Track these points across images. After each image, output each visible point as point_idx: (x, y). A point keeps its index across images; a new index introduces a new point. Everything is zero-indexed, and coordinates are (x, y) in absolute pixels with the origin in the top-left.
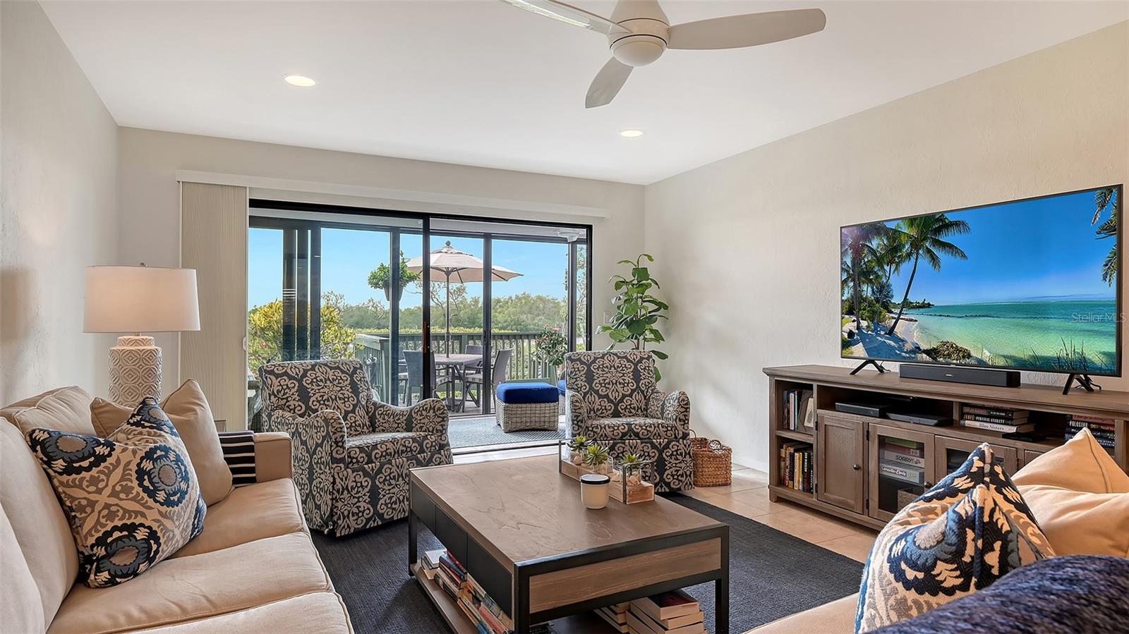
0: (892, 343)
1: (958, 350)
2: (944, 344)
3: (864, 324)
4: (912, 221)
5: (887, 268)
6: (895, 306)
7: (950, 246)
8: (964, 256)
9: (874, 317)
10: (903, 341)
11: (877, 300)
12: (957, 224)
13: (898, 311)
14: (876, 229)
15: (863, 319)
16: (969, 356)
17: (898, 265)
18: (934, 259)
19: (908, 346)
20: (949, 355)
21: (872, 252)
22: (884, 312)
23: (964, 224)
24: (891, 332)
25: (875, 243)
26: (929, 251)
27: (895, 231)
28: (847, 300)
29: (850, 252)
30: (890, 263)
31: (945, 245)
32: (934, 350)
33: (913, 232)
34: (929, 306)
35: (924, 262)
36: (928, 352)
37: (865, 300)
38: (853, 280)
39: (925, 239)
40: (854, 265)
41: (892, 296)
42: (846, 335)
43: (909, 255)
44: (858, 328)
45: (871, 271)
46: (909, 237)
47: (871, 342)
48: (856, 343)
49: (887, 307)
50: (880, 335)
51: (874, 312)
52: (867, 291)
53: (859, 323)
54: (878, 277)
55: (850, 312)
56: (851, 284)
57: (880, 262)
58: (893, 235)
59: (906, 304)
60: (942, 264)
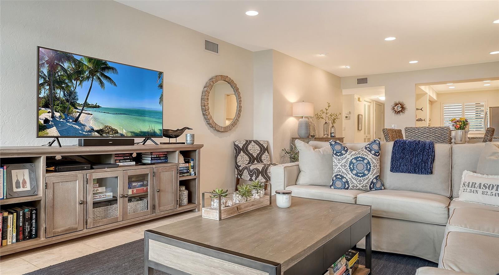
0: (77, 127)
1: (113, 130)
2: (106, 127)
3: (57, 114)
4: (90, 60)
5: (74, 82)
6: (79, 105)
7: (110, 79)
8: (115, 85)
9: (64, 110)
10: (84, 125)
11: (68, 101)
12: (112, 69)
13: (81, 108)
14: (68, 57)
15: (56, 112)
16: (117, 133)
17: (81, 82)
18: (101, 83)
19: (87, 128)
20: (108, 133)
21: (65, 70)
22: (72, 108)
23: (115, 69)
24: (76, 120)
25: (66, 65)
26: (99, 78)
27: (80, 62)
28: (44, 98)
29: (46, 65)
30: (77, 79)
31: (107, 77)
32: (101, 130)
33: (91, 66)
34: (99, 107)
35: (96, 83)
36: (98, 131)
37: (58, 99)
38: (49, 85)
39: (97, 71)
40: (50, 75)
41: (77, 99)
42: (42, 122)
43: (88, 78)
44: (53, 117)
45: (63, 82)
46: (88, 68)
47: (62, 126)
48: (51, 126)
49: (74, 105)
50: (69, 122)
51: (65, 108)
52: (60, 94)
53: (53, 114)
54: (68, 86)
55: (46, 106)
56: (48, 87)
57: (70, 77)
58: (79, 64)
59: (86, 105)
60: (105, 86)
